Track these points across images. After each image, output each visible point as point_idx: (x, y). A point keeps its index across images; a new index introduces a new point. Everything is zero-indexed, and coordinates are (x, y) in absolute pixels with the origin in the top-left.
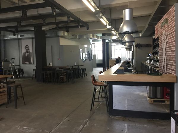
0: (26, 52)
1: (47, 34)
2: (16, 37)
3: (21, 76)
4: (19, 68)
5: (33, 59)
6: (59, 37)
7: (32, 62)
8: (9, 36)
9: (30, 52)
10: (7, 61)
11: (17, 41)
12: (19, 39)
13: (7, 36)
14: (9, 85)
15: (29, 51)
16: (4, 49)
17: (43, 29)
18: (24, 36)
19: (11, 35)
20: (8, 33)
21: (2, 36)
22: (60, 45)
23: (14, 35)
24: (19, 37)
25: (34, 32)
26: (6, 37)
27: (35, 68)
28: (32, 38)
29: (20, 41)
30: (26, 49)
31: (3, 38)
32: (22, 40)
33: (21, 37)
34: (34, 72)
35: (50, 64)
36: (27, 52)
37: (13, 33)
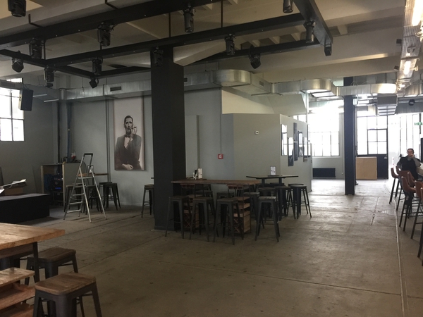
0: (126, 136)
1: (186, 80)
3: (111, 202)
5: (146, 155)
6: (220, 88)
7: (141, 164)
8: (81, 92)
9: (135, 136)
10: (75, 160)
11: (103, 105)
12: (107, 99)
13: (75, 91)
15: (133, 132)
16: (69, 128)
18: (120, 88)
19: (88, 88)
20: (78, 80)
21: (62, 92)
22: (223, 113)
23: (94, 85)
24: (108, 92)
25: (149, 74)
26: (74, 94)
27: (152, 182)
28: (143, 96)
29: (110, 103)
30: (125, 127)
31: (65, 96)
32: (117, 103)
33: (111, 93)
34: (147, 194)
35: (196, 171)
36: (128, 135)
37: (90, 80)
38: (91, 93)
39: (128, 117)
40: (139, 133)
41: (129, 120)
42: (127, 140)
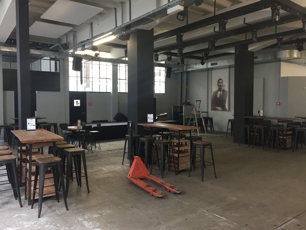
0: (218, 91)
1: (256, 58)
2: (204, 66)
3: (209, 129)
5: (230, 102)
6: (280, 60)
7: (227, 107)
8: (195, 66)
9: (224, 91)
10: (189, 104)
11: (206, 73)
12: (208, 70)
13: (192, 66)
14: (194, 142)
15: (223, 88)
16: (187, 86)
17: (250, 49)
18: (216, 64)
19: (198, 64)
20: (194, 61)
21: (185, 66)
22: (281, 76)
23: (203, 64)
24: (209, 66)
25: (234, 56)
26: (190, 68)
27: (233, 118)
28: (230, 67)
29: (210, 72)
30: (218, 85)
31: (186, 69)
32: (214, 72)
33: (211, 67)
34: (230, 124)
35: (259, 112)
36: (220, 90)
37: (201, 61)
38: (200, 67)
39: (220, 79)
40: (226, 89)
41: (221, 81)
42: (219, 93)
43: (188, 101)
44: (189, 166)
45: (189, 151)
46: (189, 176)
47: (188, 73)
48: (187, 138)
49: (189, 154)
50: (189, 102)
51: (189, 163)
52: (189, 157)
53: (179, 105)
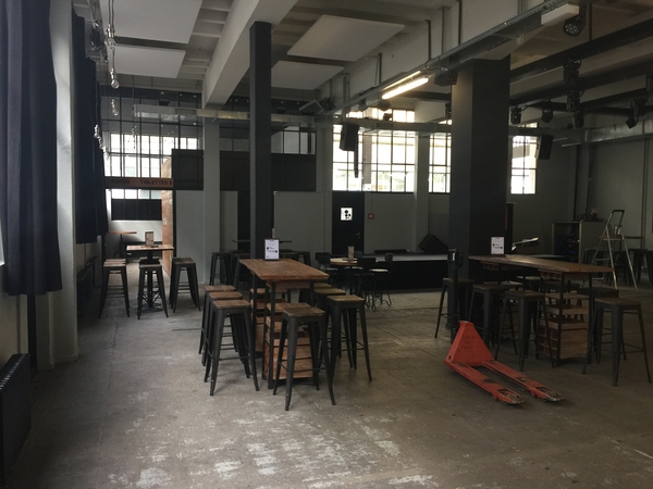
2: (637, 130)
3: (645, 276)
4: (639, 247)
8: (612, 131)
10: (595, 218)
11: (640, 146)
12: (647, 138)
13: (604, 130)
14: (597, 300)
16: (590, 176)
19: (621, 125)
20: (610, 118)
21: (587, 132)
23: (631, 124)
24: (650, 129)
26: (601, 134)
31: (590, 137)
37: (626, 119)
38: (625, 131)
43: (593, 211)
44: (585, 352)
45: (586, 319)
46: (584, 373)
47: (595, 146)
48: (581, 291)
49: (586, 325)
50: (595, 215)
51: (585, 346)
52: (586, 332)
53: (570, 220)
